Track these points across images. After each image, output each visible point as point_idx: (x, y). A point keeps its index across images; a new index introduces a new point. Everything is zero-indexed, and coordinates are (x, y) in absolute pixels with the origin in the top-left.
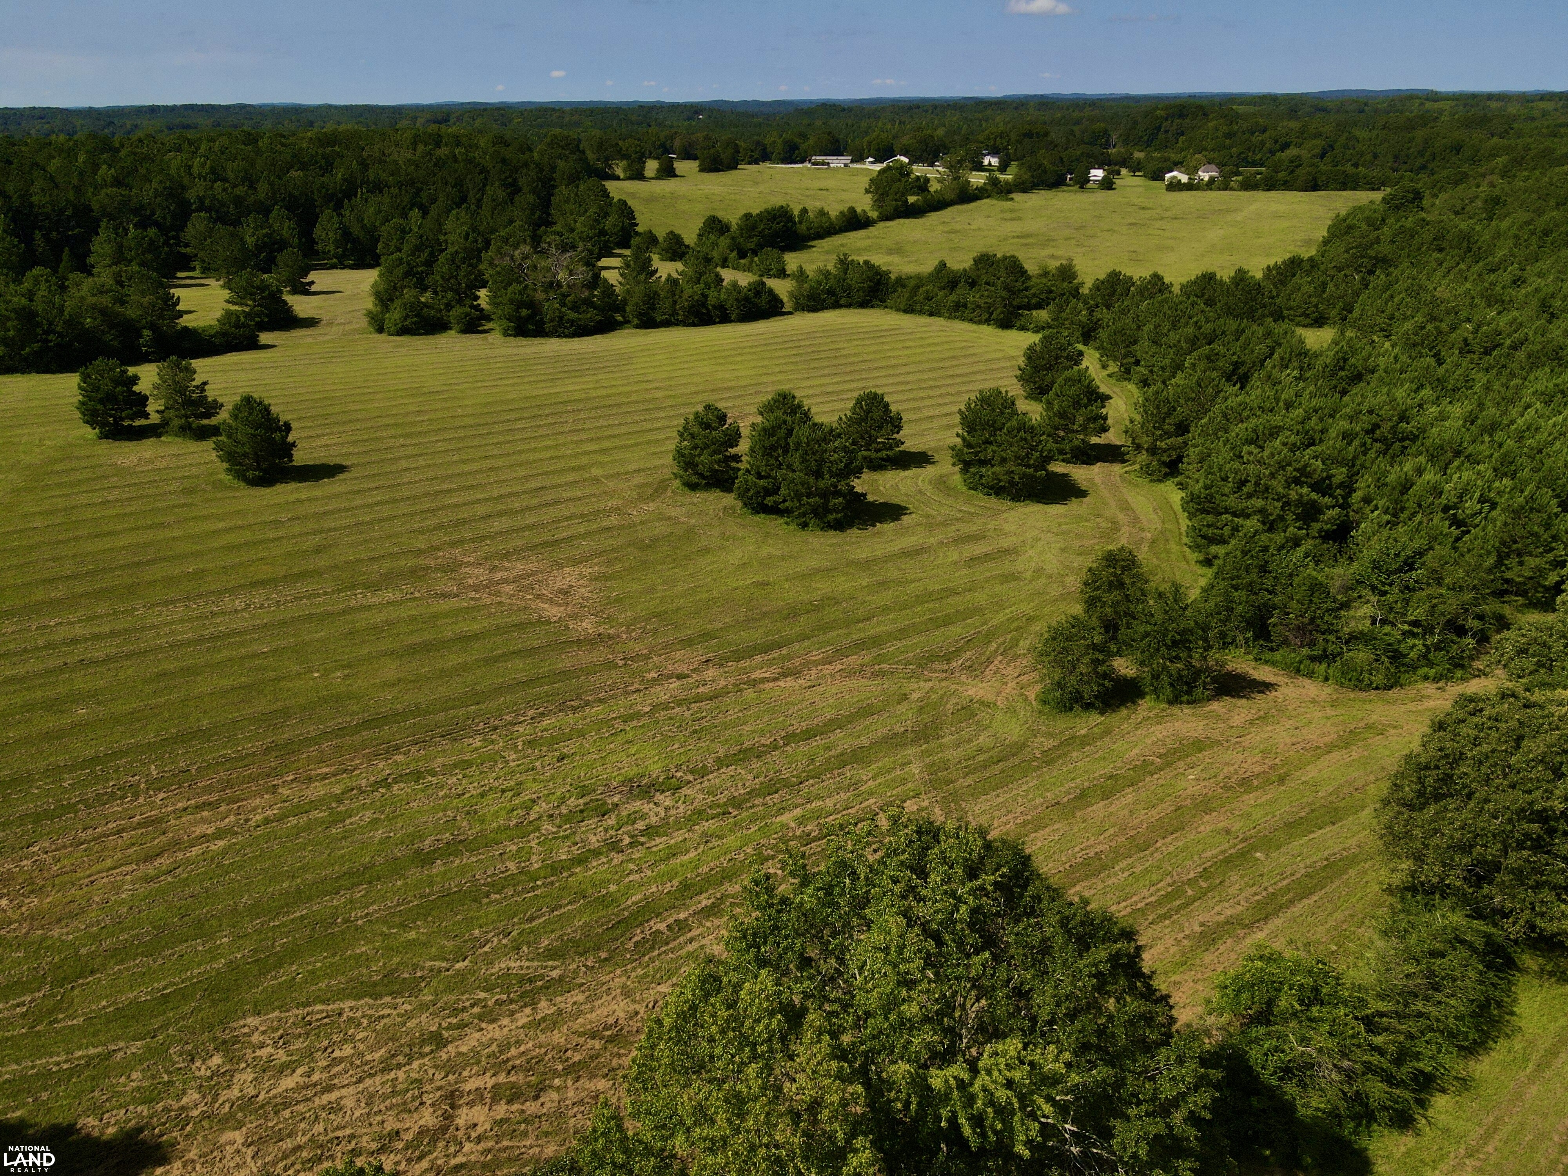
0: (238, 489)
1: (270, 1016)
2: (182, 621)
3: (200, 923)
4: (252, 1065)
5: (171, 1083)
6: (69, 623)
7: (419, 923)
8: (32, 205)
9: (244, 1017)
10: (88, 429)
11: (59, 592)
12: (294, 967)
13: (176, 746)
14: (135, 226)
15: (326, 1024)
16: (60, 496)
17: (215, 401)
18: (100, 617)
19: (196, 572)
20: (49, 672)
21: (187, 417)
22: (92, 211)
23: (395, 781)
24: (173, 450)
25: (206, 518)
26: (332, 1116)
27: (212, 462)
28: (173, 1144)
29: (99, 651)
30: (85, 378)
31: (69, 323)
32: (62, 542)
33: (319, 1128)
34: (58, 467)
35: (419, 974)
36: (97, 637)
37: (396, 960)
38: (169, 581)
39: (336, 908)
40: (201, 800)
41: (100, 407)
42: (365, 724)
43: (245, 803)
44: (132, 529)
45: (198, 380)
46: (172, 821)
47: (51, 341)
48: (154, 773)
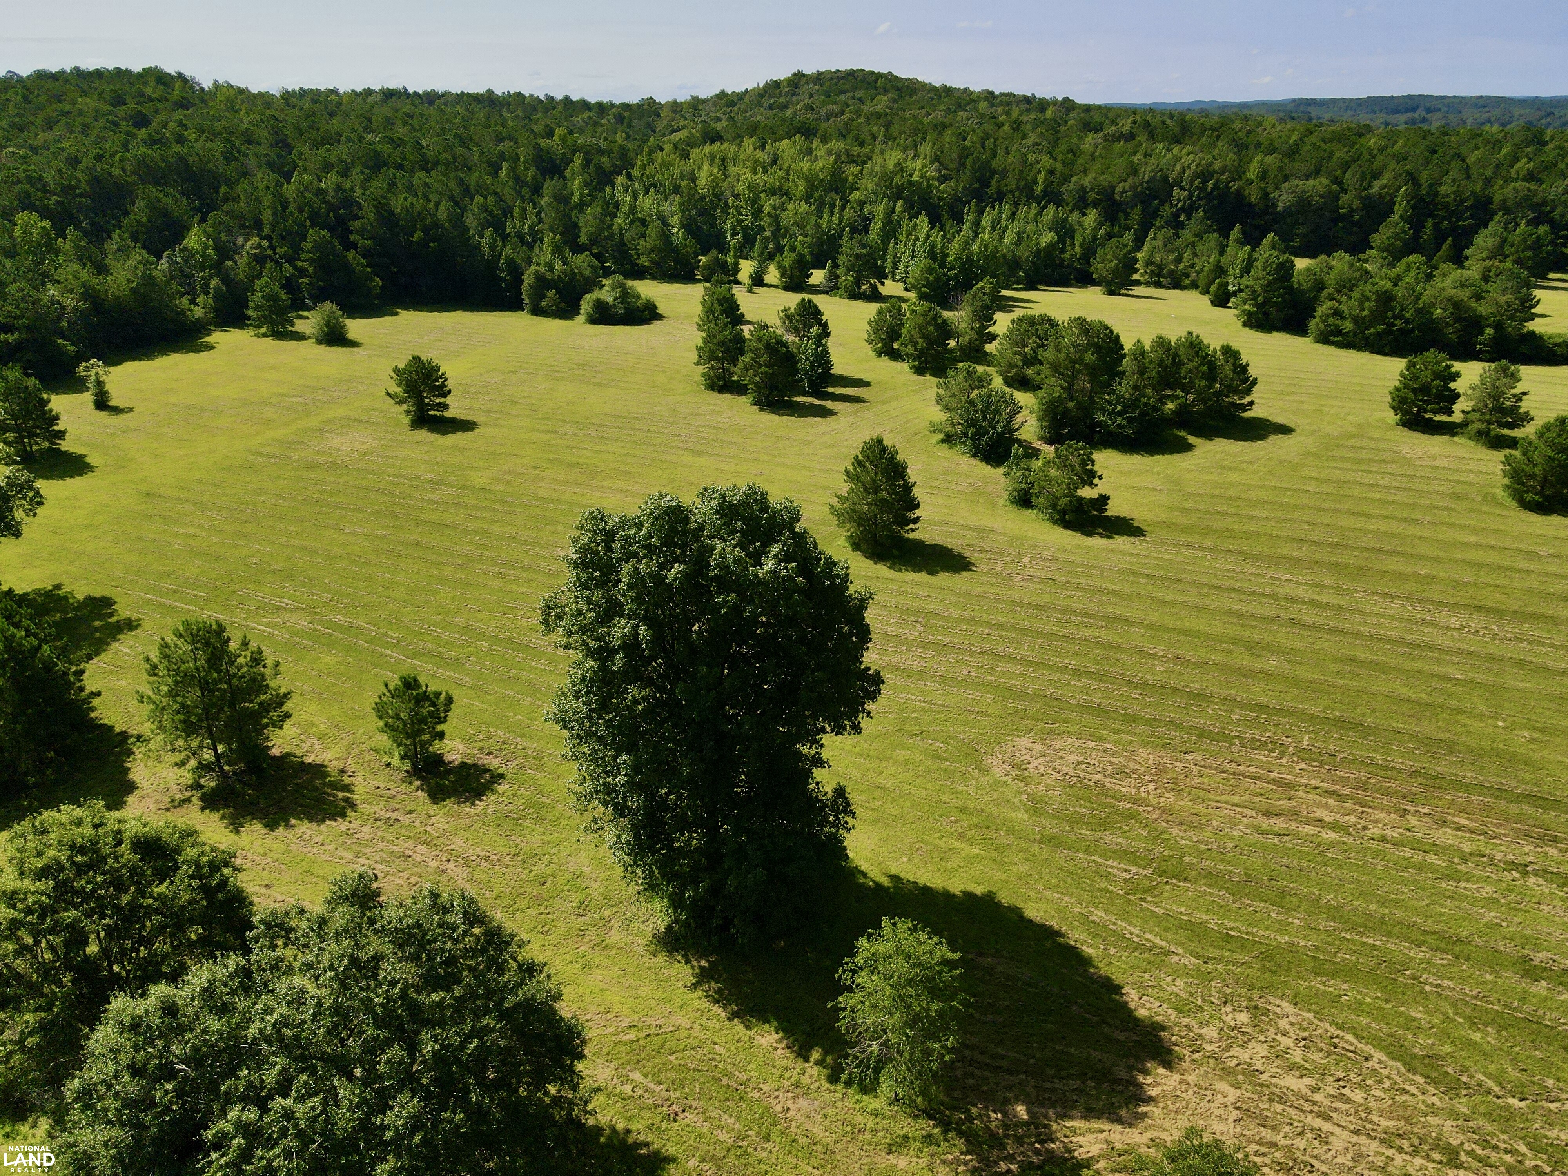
0: (1507, 508)
1: (1304, 1014)
2: (1393, 618)
3: (1283, 894)
4: (1272, 1044)
5: (1200, 1009)
6: (1298, 583)
7: (1489, 1029)
8: (1437, 193)
9: (1282, 997)
10: (1392, 412)
11: (1301, 553)
12: (1345, 986)
13: (1334, 729)
14: (1528, 223)
15: (1350, 1058)
16: (1339, 469)
17: (1527, 413)
18: (1323, 586)
19: (1426, 577)
20: (1264, 618)
21: (1489, 423)
22: (1492, 203)
23: (1536, 873)
24: (1462, 452)
25: (1462, 527)
26: (1316, 1143)
27: (1494, 474)
28: (1181, 1059)
29: (1310, 616)
30: (1411, 366)
31: (1419, 311)
32: (1323, 510)
33: (1301, 1143)
34: (1350, 443)
35: (1464, 1079)
36: (1313, 603)
37: (1447, 1049)
38: (1398, 577)
39: (1412, 959)
40: (1333, 788)
41: (1411, 396)
42: (1530, 798)
43: (1370, 811)
44: (1387, 517)
45: (1520, 388)
46: (1301, 793)
47: (1395, 325)
48: (1306, 743)
